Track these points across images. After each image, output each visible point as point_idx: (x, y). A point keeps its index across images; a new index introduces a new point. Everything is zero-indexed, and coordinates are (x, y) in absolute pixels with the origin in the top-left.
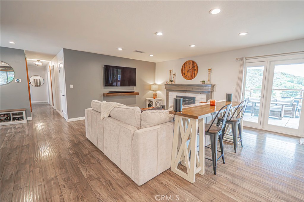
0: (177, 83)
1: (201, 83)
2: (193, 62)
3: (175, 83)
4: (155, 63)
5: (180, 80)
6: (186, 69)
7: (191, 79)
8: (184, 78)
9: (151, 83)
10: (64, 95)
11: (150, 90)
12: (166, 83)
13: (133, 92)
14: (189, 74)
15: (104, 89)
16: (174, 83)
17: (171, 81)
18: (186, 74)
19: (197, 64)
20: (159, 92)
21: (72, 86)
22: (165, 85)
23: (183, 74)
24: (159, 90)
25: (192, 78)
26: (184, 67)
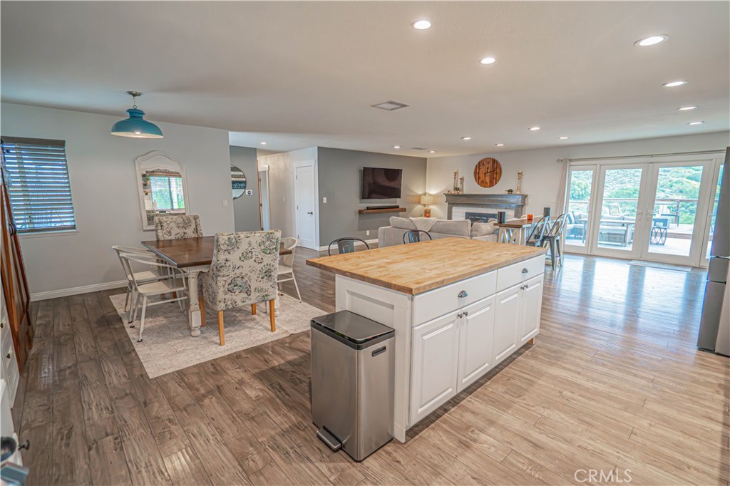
0: (465, 192)
1: (507, 193)
2: (494, 161)
3: (463, 191)
4: (426, 159)
5: (471, 187)
6: (483, 169)
7: (490, 187)
8: (478, 184)
9: (420, 192)
10: (312, 213)
11: (419, 203)
12: (447, 193)
13: (398, 207)
14: (488, 179)
15: (360, 203)
16: (461, 193)
17: (456, 189)
18: (482, 177)
19: (500, 165)
20: (433, 208)
21: (325, 200)
22: (446, 195)
23: (477, 178)
24: (434, 203)
25: (492, 185)
26: (479, 168)
